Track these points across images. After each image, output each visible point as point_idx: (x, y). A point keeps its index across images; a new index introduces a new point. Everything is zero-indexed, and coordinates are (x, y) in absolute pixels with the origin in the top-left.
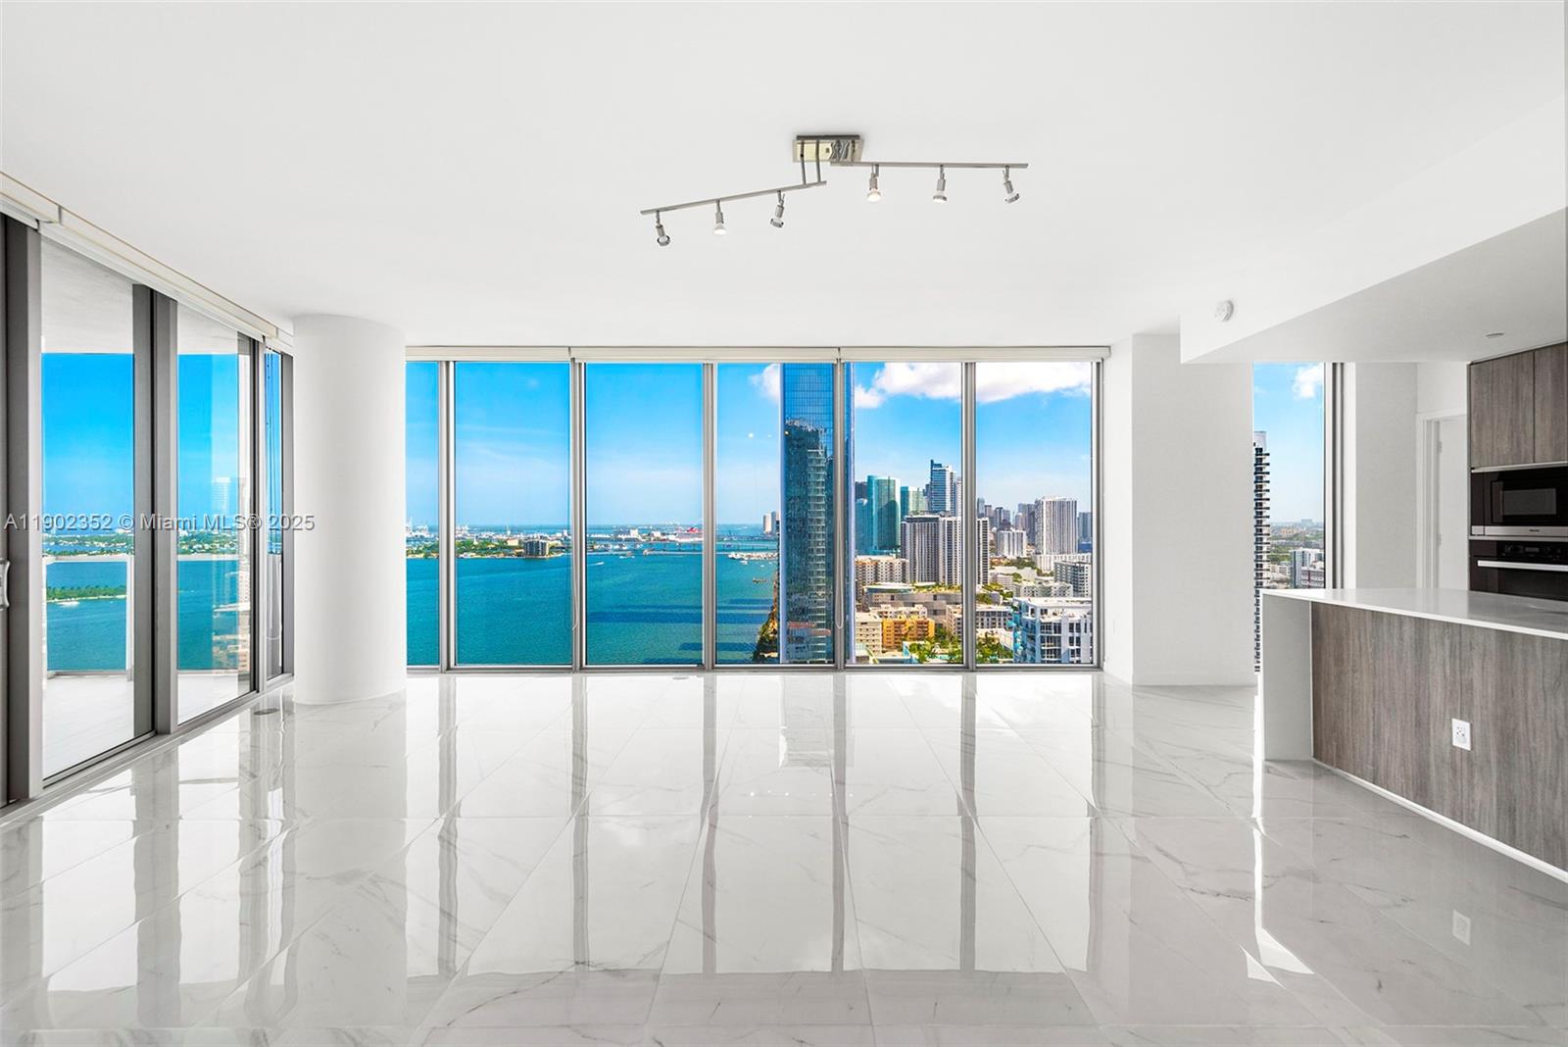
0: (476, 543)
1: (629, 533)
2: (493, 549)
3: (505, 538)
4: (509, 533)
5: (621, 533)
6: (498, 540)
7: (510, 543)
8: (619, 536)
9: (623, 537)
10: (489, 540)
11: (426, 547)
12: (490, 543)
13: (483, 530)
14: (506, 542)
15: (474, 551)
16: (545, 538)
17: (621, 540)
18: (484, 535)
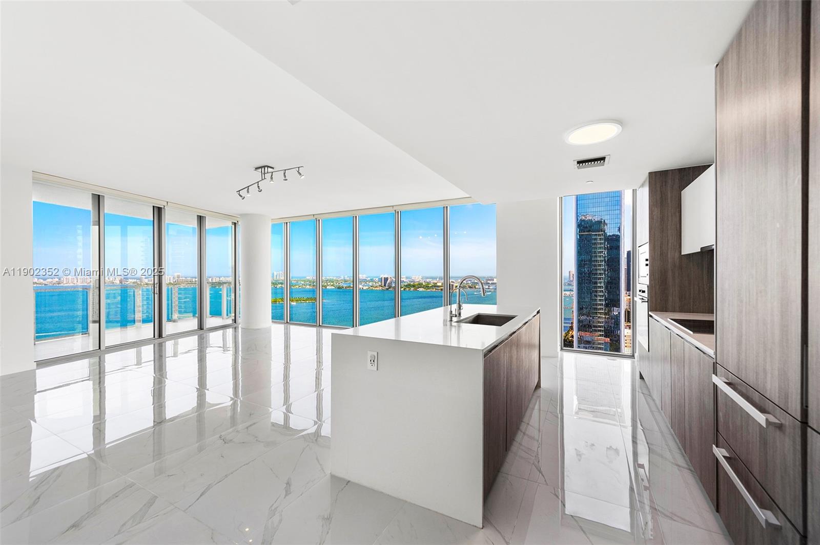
0: (424, 284)
1: (493, 280)
2: (431, 287)
3: (436, 282)
4: (438, 279)
5: (489, 280)
6: (434, 283)
7: (439, 284)
8: (488, 282)
9: (490, 282)
10: (429, 283)
11: (404, 285)
12: (430, 284)
13: (427, 278)
14: (436, 283)
15: (423, 287)
16: (453, 282)
17: (489, 283)
18: (428, 280)
